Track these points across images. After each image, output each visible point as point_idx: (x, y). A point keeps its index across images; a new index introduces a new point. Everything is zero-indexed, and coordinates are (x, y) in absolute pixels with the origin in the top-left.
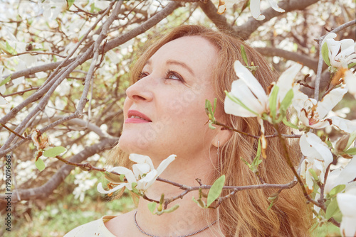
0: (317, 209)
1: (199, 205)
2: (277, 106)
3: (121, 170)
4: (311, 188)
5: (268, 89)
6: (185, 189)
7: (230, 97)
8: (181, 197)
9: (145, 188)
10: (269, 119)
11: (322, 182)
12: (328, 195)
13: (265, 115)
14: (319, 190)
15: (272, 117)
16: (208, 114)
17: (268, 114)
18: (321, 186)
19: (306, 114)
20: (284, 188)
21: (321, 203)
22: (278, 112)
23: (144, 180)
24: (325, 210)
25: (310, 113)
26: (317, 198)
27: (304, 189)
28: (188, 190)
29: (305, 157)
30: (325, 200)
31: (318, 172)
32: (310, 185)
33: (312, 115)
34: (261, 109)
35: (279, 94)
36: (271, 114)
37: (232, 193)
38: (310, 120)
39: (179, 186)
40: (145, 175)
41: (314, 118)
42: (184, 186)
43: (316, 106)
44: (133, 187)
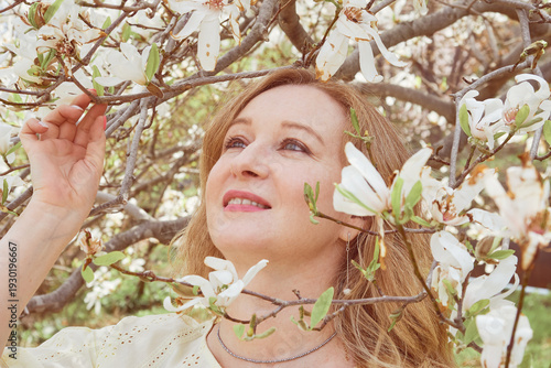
0: (452, 330)
1: (299, 326)
2: (401, 201)
3: (196, 280)
4: (445, 304)
5: (389, 178)
6: (279, 304)
7: (340, 192)
8: (274, 315)
9: (226, 304)
10: (392, 219)
11: (460, 296)
12: (468, 313)
13: (386, 214)
14: (456, 306)
15: (394, 216)
16: (308, 202)
17: (390, 211)
18: (459, 302)
19: (440, 207)
20: (410, 301)
21: (458, 324)
22: (403, 209)
23: (224, 293)
24: (463, 332)
25: (444, 206)
26: (453, 316)
27: (436, 305)
28: (283, 307)
29: (437, 263)
30: (464, 319)
31: (454, 284)
32: (443, 299)
33: (447, 208)
34: (381, 206)
35: (404, 187)
36: (394, 212)
37: (342, 309)
38: (444, 214)
39: (270, 300)
40: (226, 287)
41: (450, 212)
42: (278, 300)
43: (453, 196)
44: (210, 303)
